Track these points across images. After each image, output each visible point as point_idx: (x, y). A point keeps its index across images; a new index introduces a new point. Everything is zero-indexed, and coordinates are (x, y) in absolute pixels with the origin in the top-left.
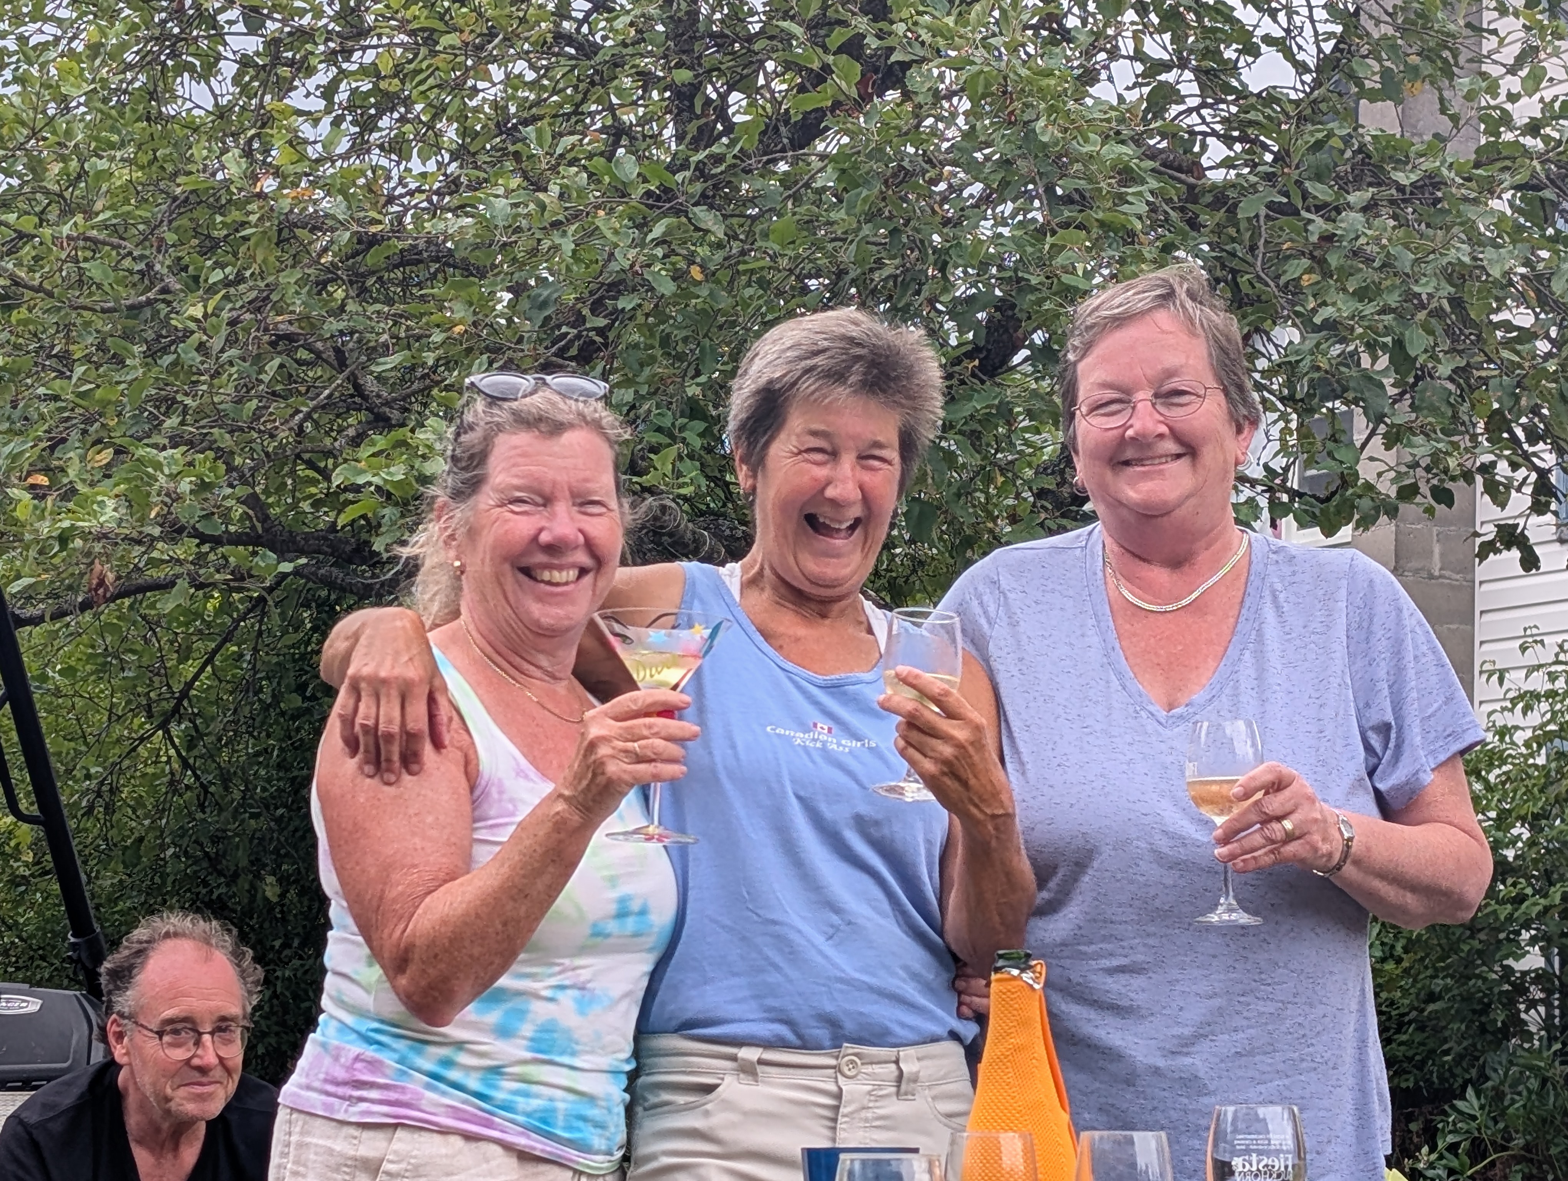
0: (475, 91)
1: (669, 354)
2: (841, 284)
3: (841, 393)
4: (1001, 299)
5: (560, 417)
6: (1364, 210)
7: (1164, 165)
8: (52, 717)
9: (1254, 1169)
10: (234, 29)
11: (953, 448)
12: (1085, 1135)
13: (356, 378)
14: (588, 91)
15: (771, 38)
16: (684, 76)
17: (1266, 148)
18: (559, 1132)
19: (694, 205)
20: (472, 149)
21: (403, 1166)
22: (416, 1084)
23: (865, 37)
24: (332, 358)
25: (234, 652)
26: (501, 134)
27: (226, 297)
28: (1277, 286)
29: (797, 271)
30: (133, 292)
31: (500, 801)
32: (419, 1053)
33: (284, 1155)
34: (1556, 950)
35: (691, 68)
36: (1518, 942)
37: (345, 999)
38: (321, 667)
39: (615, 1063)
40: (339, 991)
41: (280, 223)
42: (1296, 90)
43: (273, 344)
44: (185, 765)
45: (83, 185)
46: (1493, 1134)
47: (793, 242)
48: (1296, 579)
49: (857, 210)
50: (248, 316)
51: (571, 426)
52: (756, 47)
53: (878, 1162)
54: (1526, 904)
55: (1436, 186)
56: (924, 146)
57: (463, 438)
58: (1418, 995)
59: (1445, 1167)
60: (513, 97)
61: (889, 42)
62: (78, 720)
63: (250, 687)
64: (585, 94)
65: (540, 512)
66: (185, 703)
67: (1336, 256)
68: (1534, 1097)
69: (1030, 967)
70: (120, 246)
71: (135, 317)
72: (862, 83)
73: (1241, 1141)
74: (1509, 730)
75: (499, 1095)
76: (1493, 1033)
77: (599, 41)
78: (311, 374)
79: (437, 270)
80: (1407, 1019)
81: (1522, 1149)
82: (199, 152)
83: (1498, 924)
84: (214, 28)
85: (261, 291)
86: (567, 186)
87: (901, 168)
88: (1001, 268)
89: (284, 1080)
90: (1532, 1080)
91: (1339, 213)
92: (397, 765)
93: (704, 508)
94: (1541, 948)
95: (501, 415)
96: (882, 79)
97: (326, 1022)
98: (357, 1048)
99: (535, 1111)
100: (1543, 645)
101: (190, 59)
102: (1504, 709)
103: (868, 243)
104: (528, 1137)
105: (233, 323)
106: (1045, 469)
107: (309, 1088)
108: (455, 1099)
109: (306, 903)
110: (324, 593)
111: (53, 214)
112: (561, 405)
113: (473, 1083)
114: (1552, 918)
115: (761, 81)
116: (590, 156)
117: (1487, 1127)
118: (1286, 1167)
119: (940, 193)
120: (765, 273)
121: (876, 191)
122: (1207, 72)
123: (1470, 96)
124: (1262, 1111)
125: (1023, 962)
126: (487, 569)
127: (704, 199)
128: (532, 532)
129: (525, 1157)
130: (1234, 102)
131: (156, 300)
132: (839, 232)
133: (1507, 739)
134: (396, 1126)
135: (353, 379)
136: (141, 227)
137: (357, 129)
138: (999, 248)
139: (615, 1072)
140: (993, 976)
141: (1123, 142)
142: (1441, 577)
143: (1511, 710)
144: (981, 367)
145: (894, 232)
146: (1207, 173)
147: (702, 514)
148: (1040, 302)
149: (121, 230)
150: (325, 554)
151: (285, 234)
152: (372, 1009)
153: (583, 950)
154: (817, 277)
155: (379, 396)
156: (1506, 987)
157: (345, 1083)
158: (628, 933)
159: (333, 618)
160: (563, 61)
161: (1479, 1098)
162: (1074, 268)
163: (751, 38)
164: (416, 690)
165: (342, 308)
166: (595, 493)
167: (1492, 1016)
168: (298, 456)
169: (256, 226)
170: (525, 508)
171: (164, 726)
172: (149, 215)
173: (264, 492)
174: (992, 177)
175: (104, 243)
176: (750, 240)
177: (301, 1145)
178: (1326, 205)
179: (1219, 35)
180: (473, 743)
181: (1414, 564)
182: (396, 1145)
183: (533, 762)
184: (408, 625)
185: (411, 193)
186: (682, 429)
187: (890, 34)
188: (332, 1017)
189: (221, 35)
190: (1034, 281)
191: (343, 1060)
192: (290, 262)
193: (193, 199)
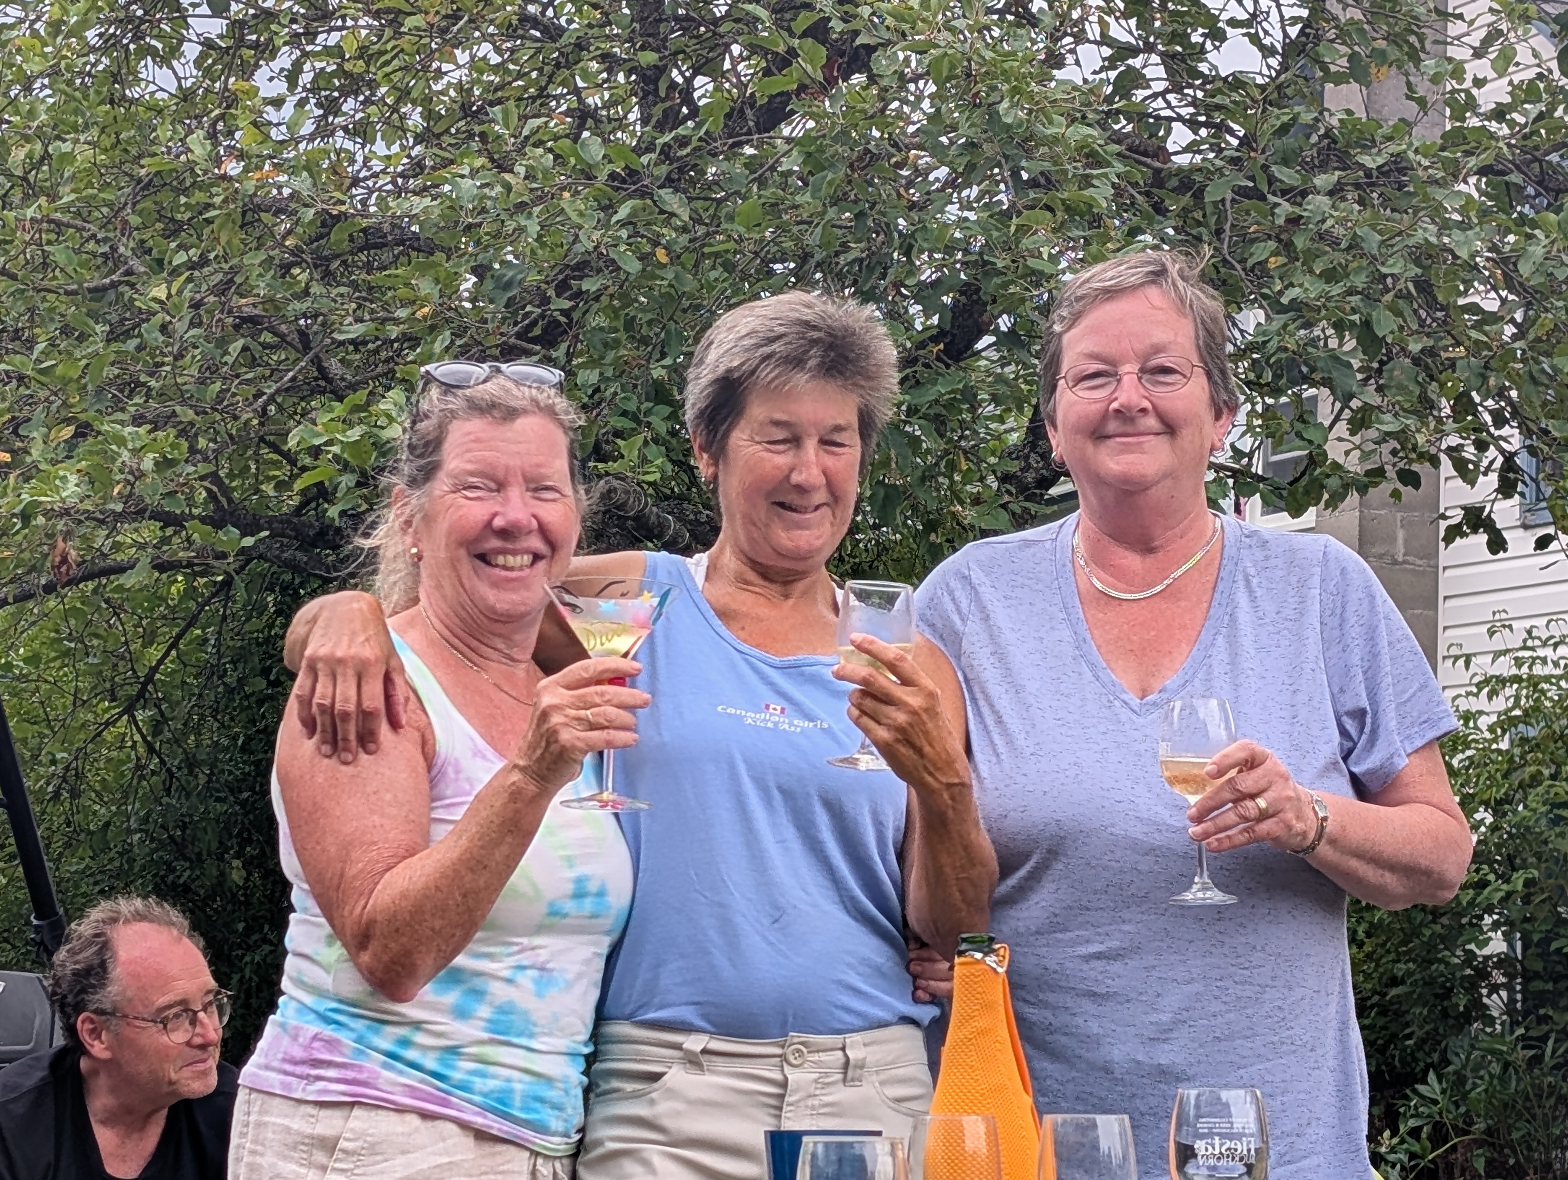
0: (440, 74)
1: (633, 337)
2: (806, 267)
3: (801, 379)
4: (966, 284)
5: (513, 403)
6: (1331, 193)
7: (1129, 149)
8: (15, 700)
9: (1217, 1152)
10: (198, 11)
11: (918, 433)
12: (1048, 1118)
13: (320, 361)
14: (553, 73)
15: (737, 21)
16: (649, 58)
17: (1232, 133)
18: (516, 1113)
19: (659, 187)
20: (437, 130)
21: (359, 1144)
22: (373, 1063)
23: (829, 19)
24: (297, 342)
25: (198, 636)
26: (465, 117)
27: (189, 280)
28: (1244, 269)
29: (763, 254)
30: (96, 275)
31: (457, 780)
32: (377, 1032)
33: (243, 1135)
34: (1518, 935)
35: (657, 50)
36: (1480, 926)
37: (306, 979)
38: (285, 652)
39: (573, 1045)
40: (299, 972)
41: (245, 205)
42: (1263, 75)
43: (237, 327)
44: (151, 749)
45: (45, 168)
46: (1455, 1119)
47: (759, 225)
48: (1267, 564)
49: (823, 193)
50: (212, 299)
51: (525, 412)
52: (722, 30)
53: (841, 1145)
54: (1489, 889)
55: (1402, 171)
56: (890, 129)
57: (419, 426)
58: (1380, 978)
59: (1407, 1151)
60: (478, 81)
61: (855, 25)
62: (42, 703)
63: (215, 671)
64: (550, 77)
65: (493, 498)
66: (150, 687)
67: (1302, 239)
68: (1495, 1082)
69: (994, 951)
70: (84, 229)
71: (99, 300)
72: (828, 67)
73: (1203, 1126)
74: (1473, 715)
75: (457, 1076)
76: (1455, 1018)
77: (564, 23)
78: (275, 358)
79: (401, 253)
80: (1369, 1003)
81: (1483, 1133)
82: (164, 132)
83: (1459, 909)
84: (178, 11)
85: (226, 273)
86: (532, 167)
87: (867, 151)
88: (966, 252)
89: (245, 1062)
90: (1494, 1065)
91: (1304, 198)
92: (354, 743)
93: (669, 492)
94: (1503, 933)
95: (455, 402)
96: (848, 63)
97: (285, 1003)
98: (315, 1027)
99: (492, 1092)
100: (1511, 630)
101: (154, 42)
102: (1468, 694)
103: (833, 226)
104: (485, 1117)
105: (196, 305)
106: (1010, 454)
107: (267, 1067)
108: (412, 1078)
109: (269, 886)
110: (287, 577)
111: (16, 197)
112: (515, 391)
113: (430, 1063)
114: (1514, 903)
115: (727, 65)
116: (556, 138)
117: (1449, 1112)
118: (1249, 1151)
119: (906, 177)
120: (729, 256)
121: (841, 174)
122: (1174, 56)
123: (1436, 80)
124: (1225, 1095)
125: (987, 946)
126: (442, 554)
127: (669, 182)
128: (486, 518)
129: (482, 1136)
130: (1201, 87)
131: (120, 283)
132: (805, 215)
133: (1471, 724)
134: (353, 1104)
135: (317, 362)
136: (105, 210)
137: (321, 112)
138: (965, 232)
139: (573, 1055)
140: (957, 960)
141: (1089, 125)
142: (1405, 562)
143: (1477, 695)
144: (945, 351)
145: (860, 216)
146: (1173, 158)
147: (667, 498)
148: (1005, 285)
149: (85, 214)
150: (289, 537)
151: (249, 217)
152: (330, 988)
153: (540, 929)
154: (782, 261)
155: (343, 379)
156: (1468, 971)
157: (303, 1062)
158: (587, 914)
159: (297, 602)
160: (528, 44)
161: (1440, 1082)
162: (1040, 253)
163: (716, 22)
164: (372, 670)
165: (306, 292)
166: (549, 478)
167: (1454, 1000)
168: (262, 439)
169: (220, 208)
170: (479, 493)
171: (129, 710)
172: (112, 197)
173: (228, 476)
174: (958, 160)
175: (68, 226)
176: (715, 222)
177: (259, 1125)
178: (1292, 189)
179: (1188, 19)
180: (430, 724)
181: (1378, 550)
182: (352, 1123)
183: (491, 742)
184: (365, 607)
185: (376, 175)
186: (648, 413)
187: (855, 16)
188: (292, 998)
189: (184, 18)
190: (1000, 264)
191: (301, 1040)
192: (254, 245)
193: (157, 181)
